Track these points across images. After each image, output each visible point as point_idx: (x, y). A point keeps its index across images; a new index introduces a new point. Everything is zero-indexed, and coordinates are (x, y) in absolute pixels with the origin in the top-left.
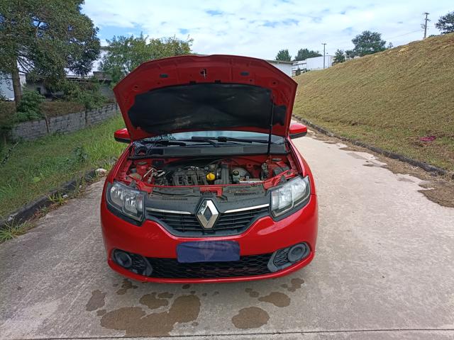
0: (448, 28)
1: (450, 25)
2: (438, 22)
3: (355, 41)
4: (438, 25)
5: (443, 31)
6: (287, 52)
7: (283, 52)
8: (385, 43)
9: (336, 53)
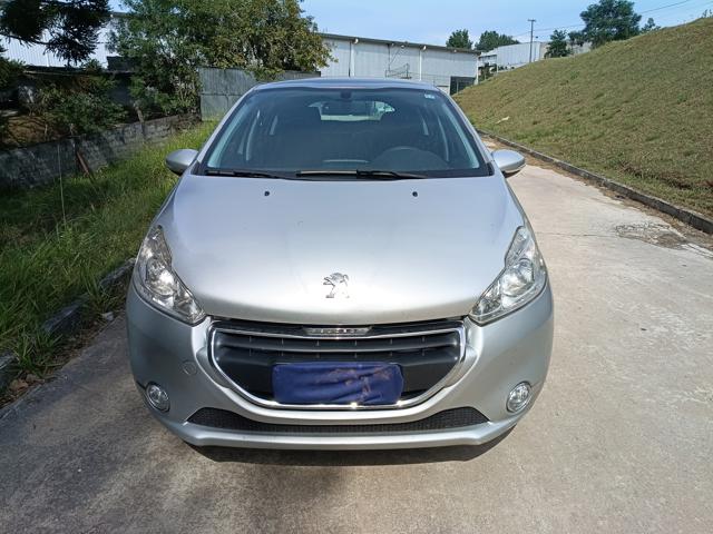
3: (585, 16)
6: (465, 35)
7: (459, 34)
8: (639, 18)
9: (553, 37)
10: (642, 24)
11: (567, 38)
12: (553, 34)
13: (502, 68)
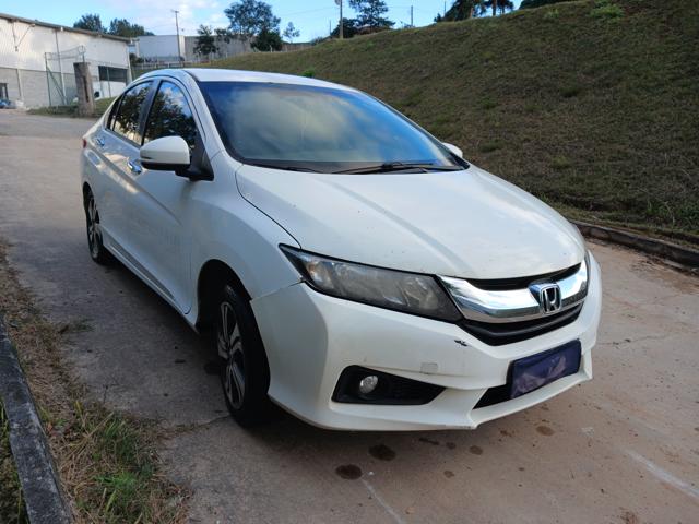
0: (366, 10)
1: (368, 5)
3: (229, 12)
5: (359, 14)
6: (97, 19)
7: (89, 18)
8: (278, 21)
9: (199, 32)
12: (199, 28)
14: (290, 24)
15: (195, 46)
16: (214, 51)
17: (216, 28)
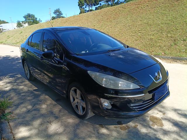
1: (58, 13)
2: (54, 12)
3: (25, 17)
4: (54, 13)
5: (56, 15)
8: (37, 18)
9: (17, 22)
10: (38, 20)
11: (21, 23)
12: (17, 21)
13: (5, 30)
14: (39, 19)
15: (17, 25)
16: (21, 26)
17: (21, 21)
